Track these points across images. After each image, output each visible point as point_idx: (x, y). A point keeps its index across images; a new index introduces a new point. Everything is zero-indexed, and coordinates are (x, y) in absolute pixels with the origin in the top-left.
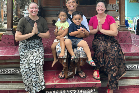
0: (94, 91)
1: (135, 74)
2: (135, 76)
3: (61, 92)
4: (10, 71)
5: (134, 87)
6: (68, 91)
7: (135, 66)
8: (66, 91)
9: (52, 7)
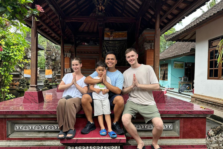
0: (119, 147)
1: (165, 134)
2: (165, 135)
3: (84, 148)
4: (32, 128)
5: (164, 148)
6: (91, 147)
7: (166, 125)
8: (89, 148)
9: (86, 69)
